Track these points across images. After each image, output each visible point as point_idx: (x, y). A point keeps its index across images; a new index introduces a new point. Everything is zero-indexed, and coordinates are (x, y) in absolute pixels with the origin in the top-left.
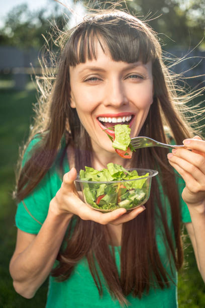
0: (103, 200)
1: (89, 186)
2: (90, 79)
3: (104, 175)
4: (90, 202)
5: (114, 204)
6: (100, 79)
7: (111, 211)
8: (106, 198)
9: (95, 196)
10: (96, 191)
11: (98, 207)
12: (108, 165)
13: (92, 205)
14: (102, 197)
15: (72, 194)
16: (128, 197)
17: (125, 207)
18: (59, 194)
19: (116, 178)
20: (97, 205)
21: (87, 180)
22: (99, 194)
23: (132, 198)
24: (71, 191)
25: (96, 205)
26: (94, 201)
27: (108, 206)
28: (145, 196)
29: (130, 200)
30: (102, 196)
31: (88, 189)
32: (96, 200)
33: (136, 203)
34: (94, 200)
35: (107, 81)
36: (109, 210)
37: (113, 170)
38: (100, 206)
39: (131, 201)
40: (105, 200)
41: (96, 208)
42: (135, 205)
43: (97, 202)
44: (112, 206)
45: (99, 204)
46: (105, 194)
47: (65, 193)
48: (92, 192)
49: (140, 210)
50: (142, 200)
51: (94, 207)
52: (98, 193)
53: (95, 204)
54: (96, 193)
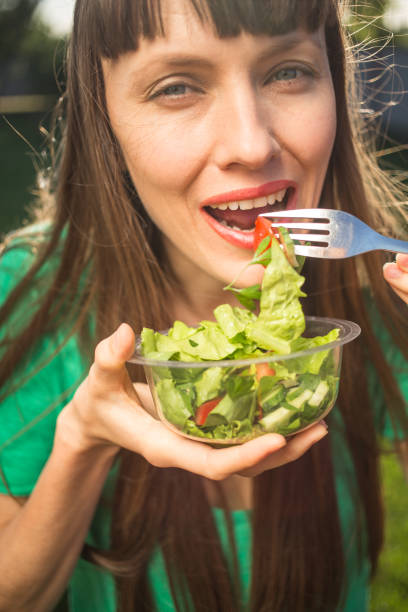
0: (217, 415)
1: (173, 374)
2: (167, 91)
3: (208, 337)
4: (178, 420)
5: (248, 421)
6: (196, 90)
7: (240, 444)
8: (225, 407)
9: (193, 402)
10: (194, 390)
11: (202, 433)
12: (217, 311)
13: (182, 427)
14: (214, 407)
15: (122, 396)
16: (284, 401)
17: (280, 429)
18: (82, 394)
19: (241, 347)
20: (198, 426)
21: (165, 358)
22: (203, 397)
23: (298, 403)
24: (117, 390)
25: (196, 429)
26: (191, 418)
27: (229, 429)
28: (329, 395)
29: (290, 407)
30: (212, 403)
31: (169, 382)
32: (196, 413)
33: (307, 416)
34: (189, 415)
35: (215, 92)
36: (234, 441)
37: (232, 325)
38: (206, 430)
39: (293, 412)
40: (223, 413)
41: (195, 434)
42: (305, 421)
43: (199, 419)
44: (244, 428)
45: (204, 424)
46: (221, 395)
47: (100, 396)
48: (183, 392)
49: (319, 433)
50: (323, 406)
51: (189, 433)
52: (200, 395)
53: (191, 424)
54: (196, 394)
